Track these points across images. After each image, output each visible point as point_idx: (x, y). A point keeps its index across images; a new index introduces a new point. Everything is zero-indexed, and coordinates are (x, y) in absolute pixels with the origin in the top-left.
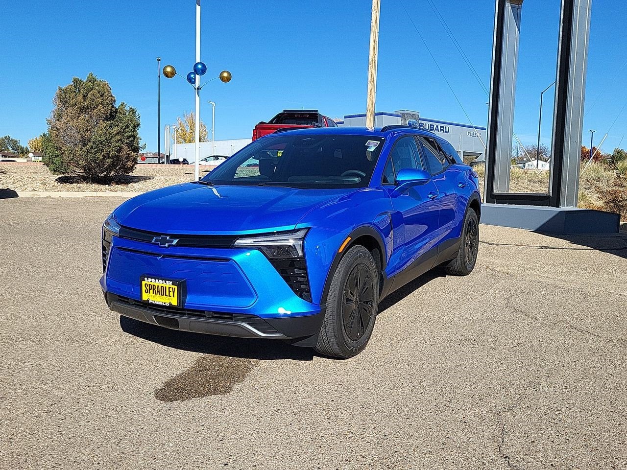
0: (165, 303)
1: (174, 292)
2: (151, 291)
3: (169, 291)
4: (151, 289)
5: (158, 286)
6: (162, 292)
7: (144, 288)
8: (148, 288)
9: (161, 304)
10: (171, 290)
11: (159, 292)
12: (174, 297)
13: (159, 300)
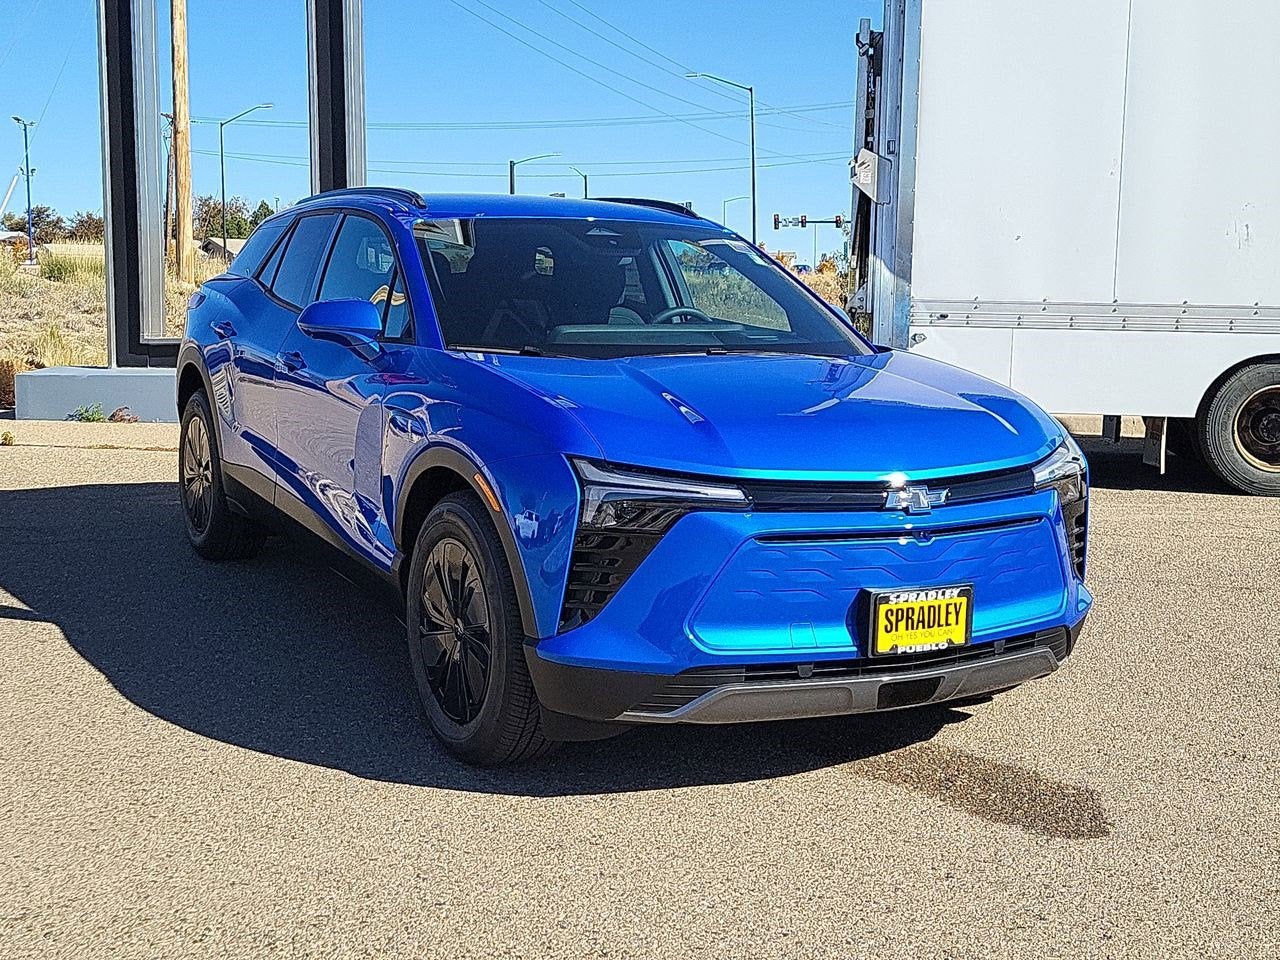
0: (937, 645)
1: (957, 613)
2: (902, 625)
3: (948, 613)
4: (902, 620)
5: (922, 608)
6: (930, 619)
7: (882, 622)
8: (893, 619)
9: (927, 648)
10: (952, 609)
11: (923, 622)
12: (957, 623)
13: (923, 640)
